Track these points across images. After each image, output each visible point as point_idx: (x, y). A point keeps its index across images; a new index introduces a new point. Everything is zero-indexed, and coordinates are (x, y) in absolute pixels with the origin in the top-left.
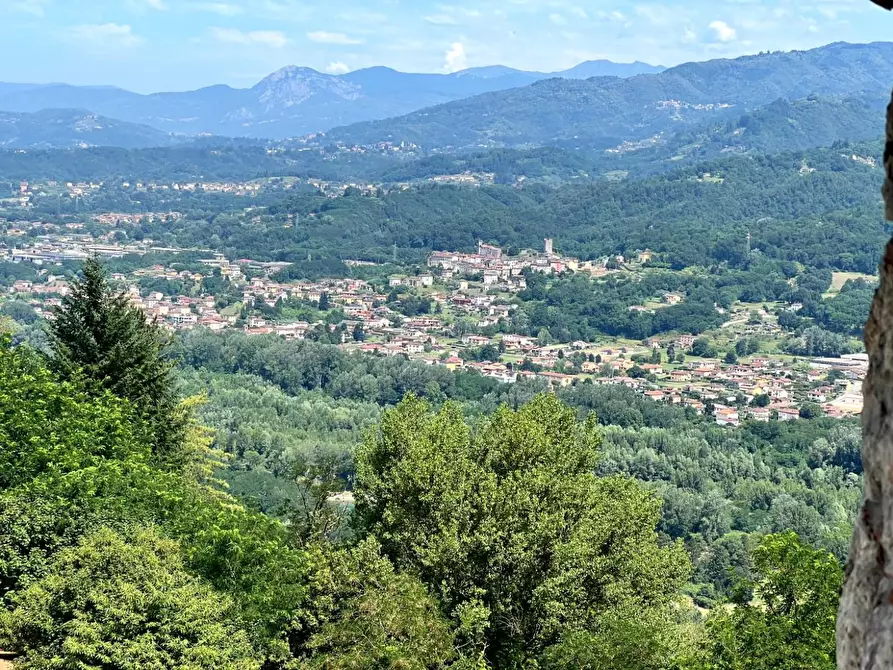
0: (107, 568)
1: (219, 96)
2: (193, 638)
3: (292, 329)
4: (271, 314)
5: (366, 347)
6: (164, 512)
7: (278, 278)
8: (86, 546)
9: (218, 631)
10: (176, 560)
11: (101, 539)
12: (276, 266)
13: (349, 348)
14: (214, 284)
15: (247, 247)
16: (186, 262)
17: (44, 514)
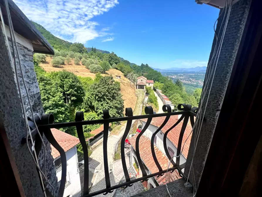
0: (175, 96)
1: (192, 68)
2: (180, 100)
3: (195, 83)
4: (194, 82)
5: (200, 85)
6: (179, 93)
7: (195, 80)
8: (174, 95)
9: (181, 100)
10: (180, 96)
11: (175, 94)
12: (194, 79)
13: (199, 84)
14: (190, 80)
15: (193, 78)
16: (189, 79)
17: (172, 92)
